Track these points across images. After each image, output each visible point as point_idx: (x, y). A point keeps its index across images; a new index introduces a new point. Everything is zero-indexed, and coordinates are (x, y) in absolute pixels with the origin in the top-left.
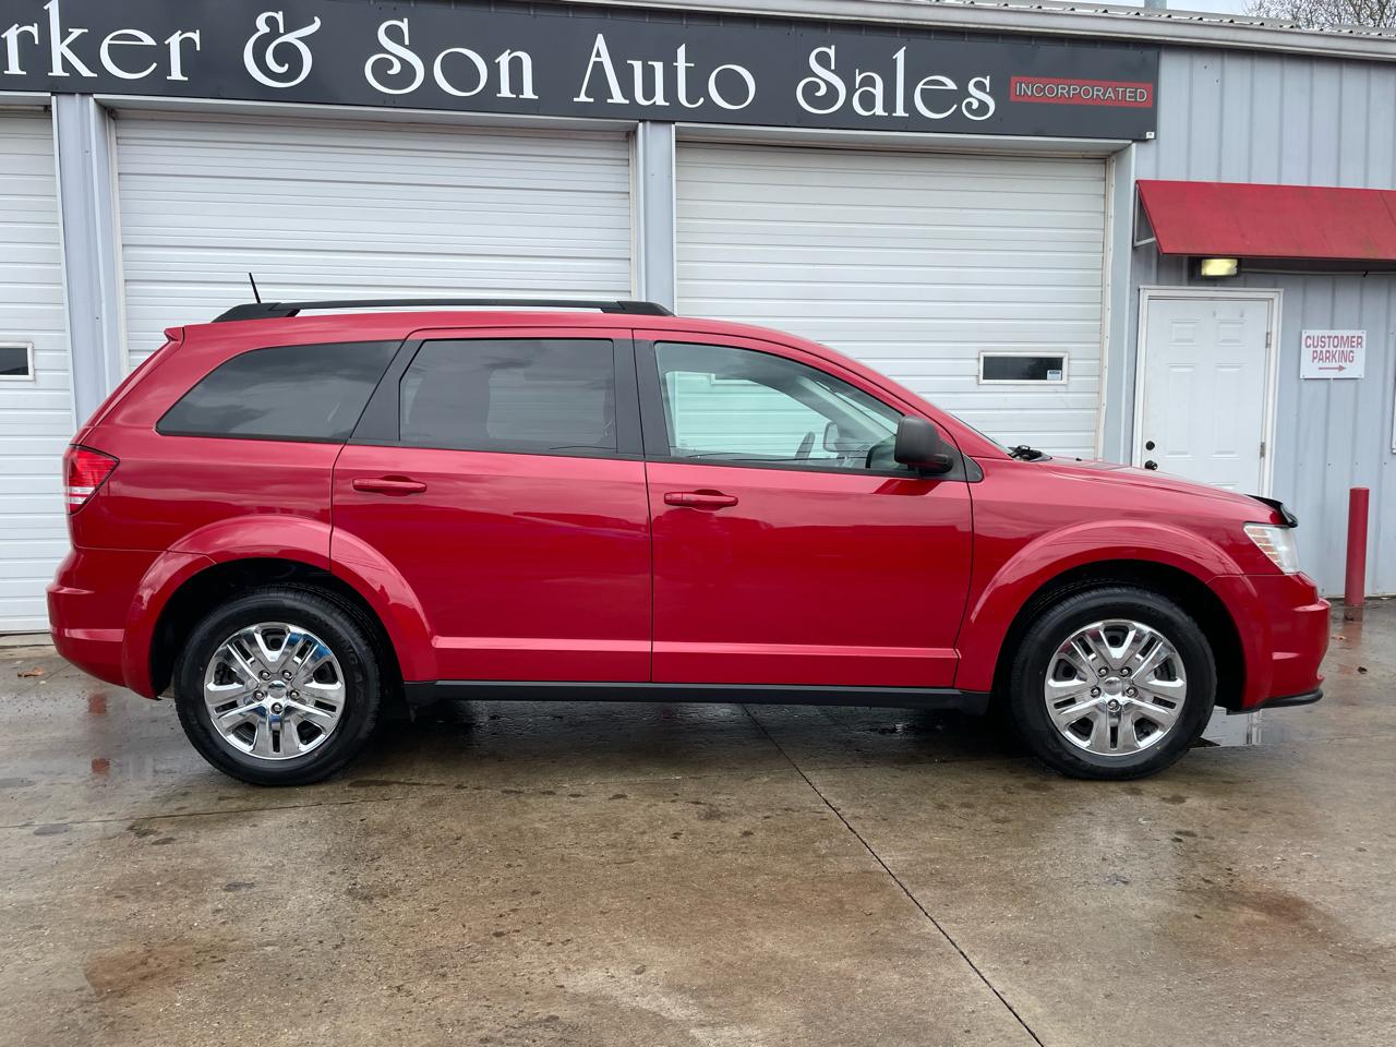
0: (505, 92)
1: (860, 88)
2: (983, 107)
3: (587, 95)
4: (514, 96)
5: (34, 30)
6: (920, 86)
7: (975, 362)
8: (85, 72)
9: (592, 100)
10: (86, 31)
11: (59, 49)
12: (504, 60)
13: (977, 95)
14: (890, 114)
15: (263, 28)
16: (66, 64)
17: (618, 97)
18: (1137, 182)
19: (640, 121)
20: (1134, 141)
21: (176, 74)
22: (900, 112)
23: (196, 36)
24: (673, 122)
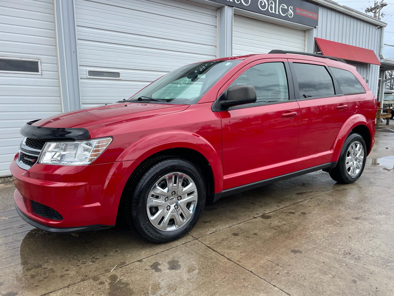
1: (270, 5)
2: (291, 15)
6: (281, 7)
13: (290, 11)
14: (275, 13)
18: (315, 38)
19: (226, 5)
20: (314, 28)
22: (277, 13)
24: (233, 7)
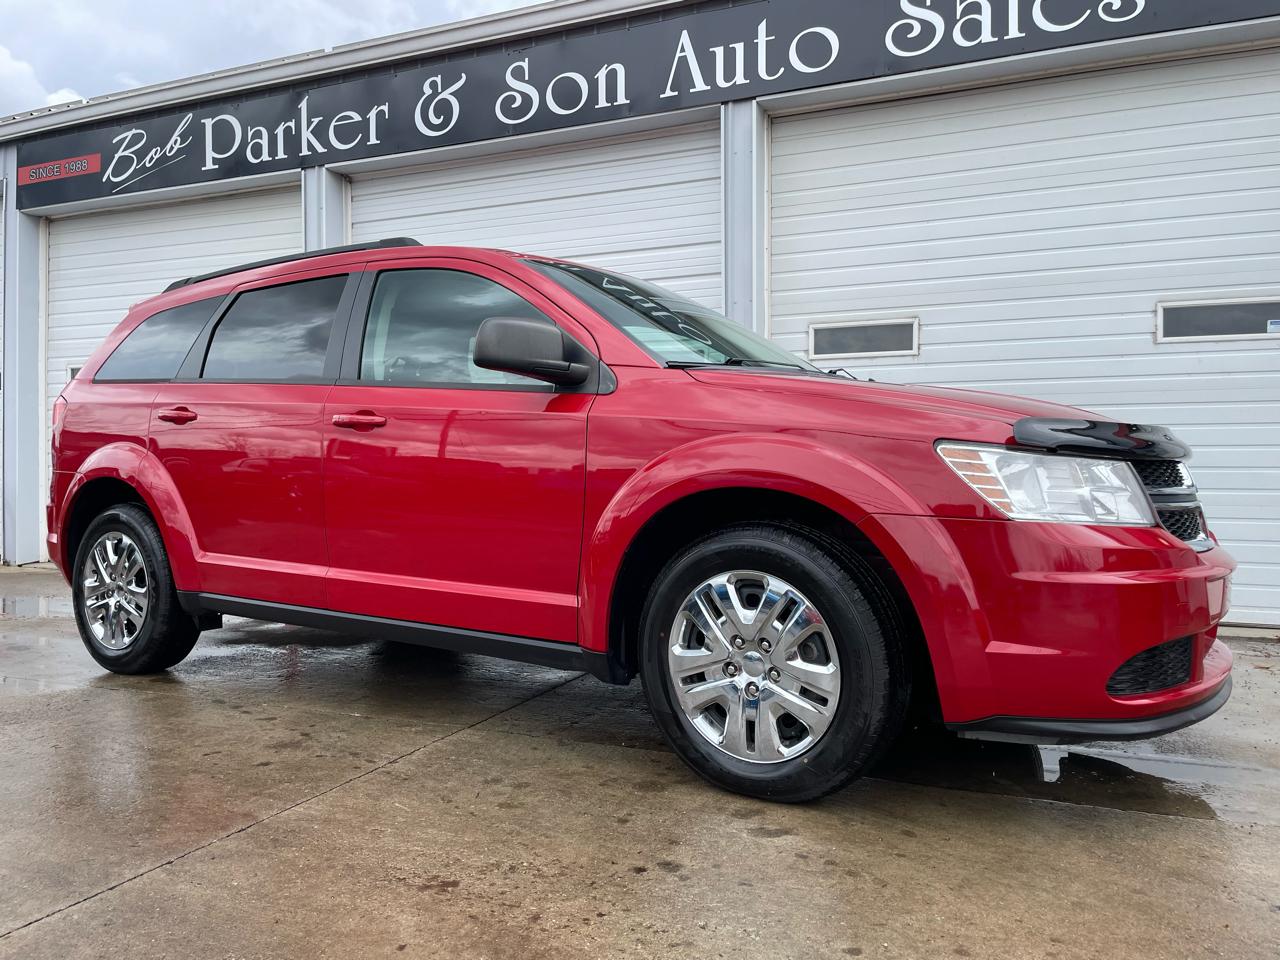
0: (602, 103)
1: (961, 18)
3: (672, 90)
4: (609, 105)
5: (292, 124)
7: (1151, 315)
8: (320, 149)
9: (676, 93)
10: (321, 118)
11: (306, 135)
12: (602, 75)
14: (1002, 38)
15: (428, 91)
16: (310, 146)
17: (700, 85)
21: (373, 140)
22: (1014, 32)
23: (385, 108)
24: (754, 98)
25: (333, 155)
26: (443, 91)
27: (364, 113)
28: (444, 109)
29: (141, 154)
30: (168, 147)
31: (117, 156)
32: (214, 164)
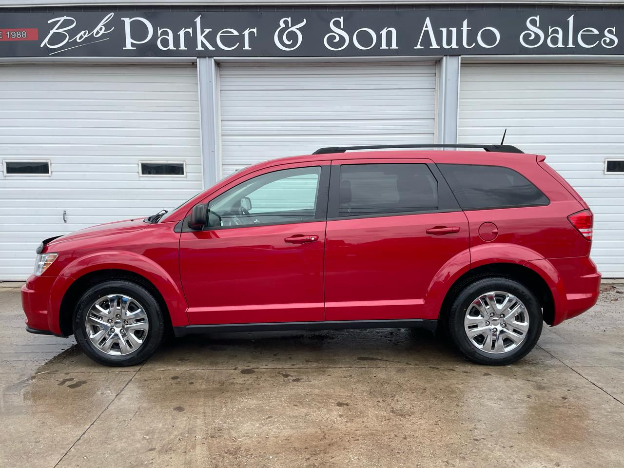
0: (384, 46)
1: (551, 35)
2: (612, 41)
3: (421, 45)
4: (388, 48)
5: (190, 30)
6: (581, 33)
7: (603, 163)
8: (211, 48)
9: (423, 48)
10: (211, 30)
11: (200, 38)
12: (384, 32)
13: (608, 36)
14: (566, 46)
15: (282, 25)
16: (203, 45)
17: (435, 46)
19: (444, 56)
21: (247, 47)
22: (571, 45)
23: (255, 30)
24: (460, 55)
25: (219, 52)
26: (292, 26)
27: (241, 31)
28: (292, 36)
29: (73, 33)
30: (95, 31)
31: (52, 32)
32: (132, 46)
